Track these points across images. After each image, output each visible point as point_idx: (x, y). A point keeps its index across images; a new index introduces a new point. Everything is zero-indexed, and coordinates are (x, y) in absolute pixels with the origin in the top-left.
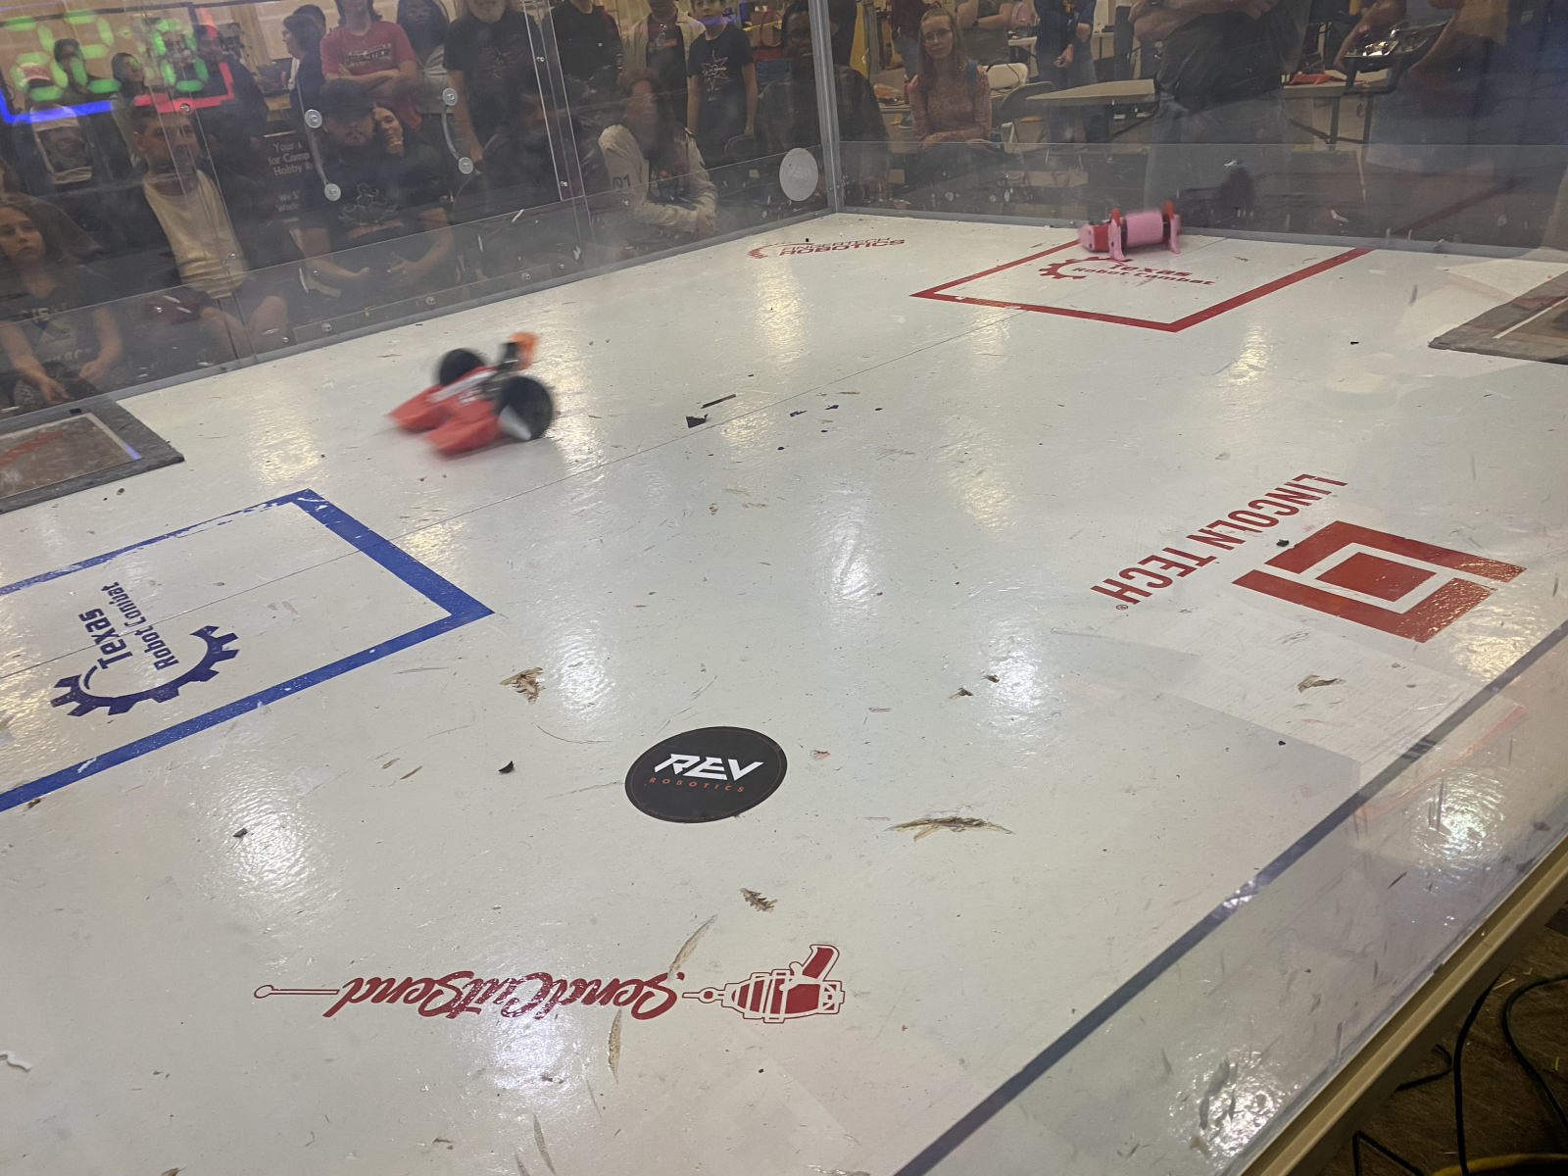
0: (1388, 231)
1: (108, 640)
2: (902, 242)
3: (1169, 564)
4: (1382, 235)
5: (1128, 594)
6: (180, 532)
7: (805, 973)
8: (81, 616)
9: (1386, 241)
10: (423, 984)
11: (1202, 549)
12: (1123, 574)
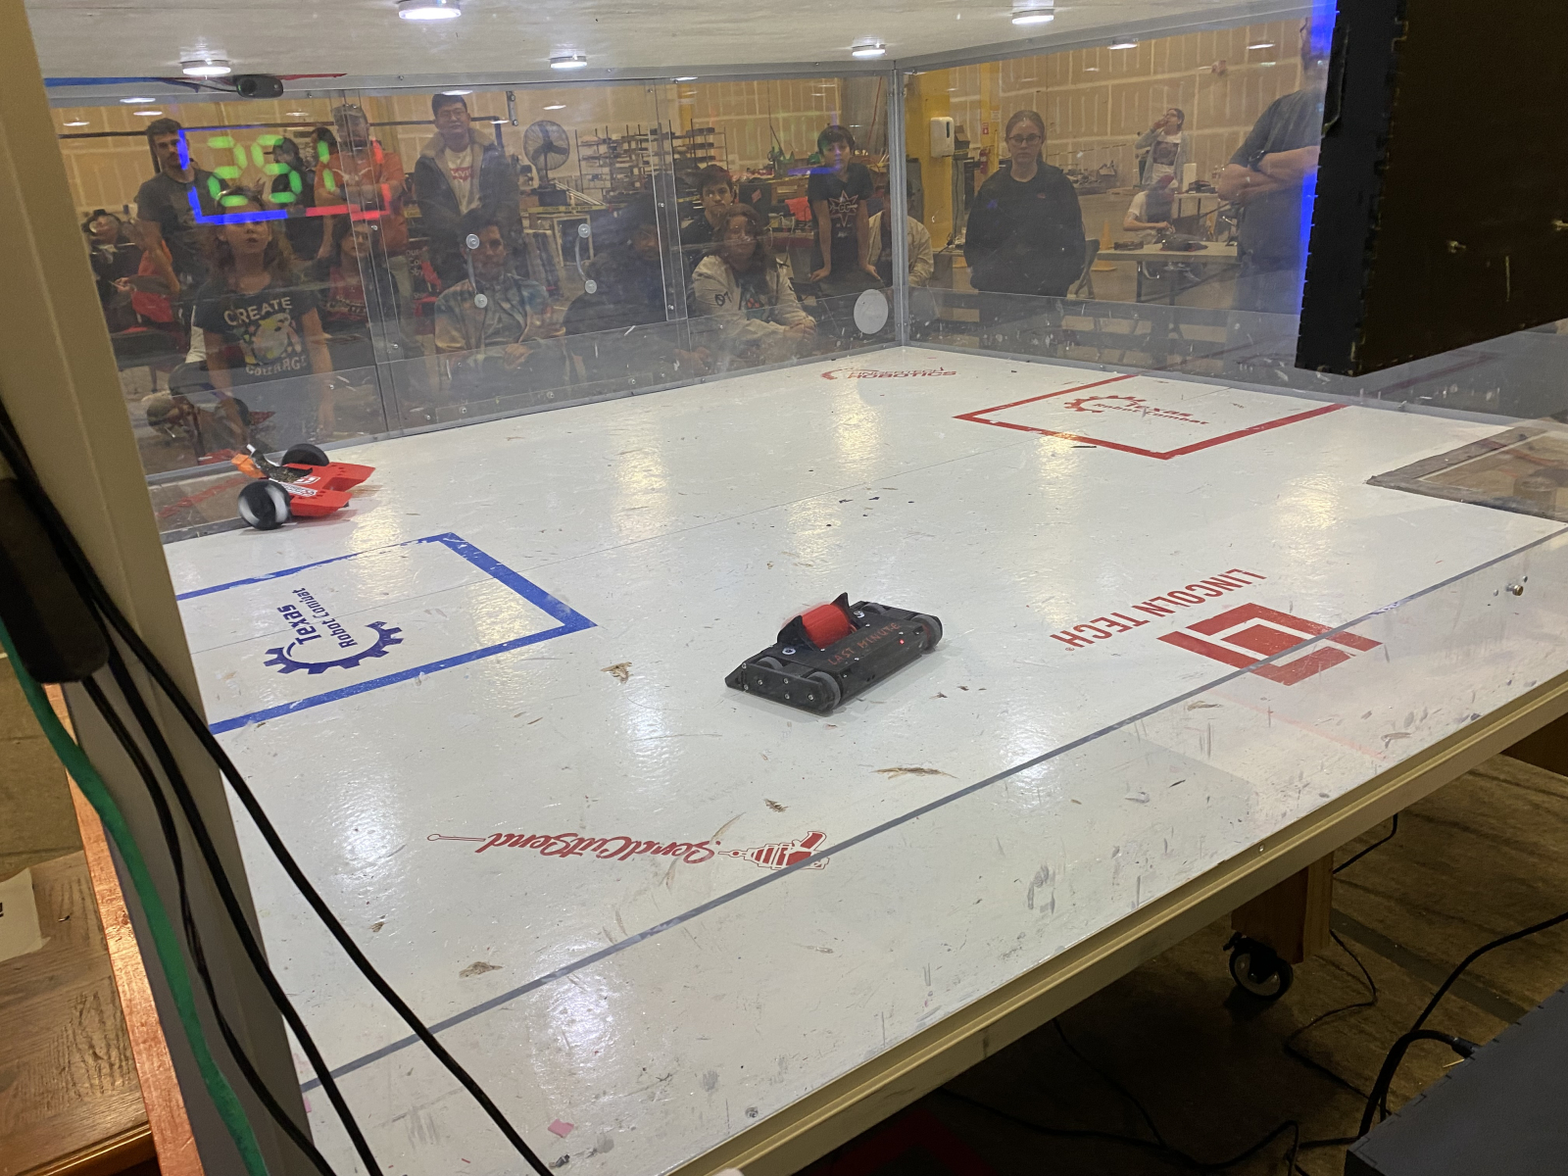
0: (1362, 391)
1: (301, 626)
2: (954, 373)
3: (1113, 624)
4: (1357, 394)
5: (1076, 641)
6: (350, 556)
7: (802, 846)
8: (279, 609)
9: (1360, 399)
10: (542, 840)
11: (1141, 616)
12: (1076, 628)
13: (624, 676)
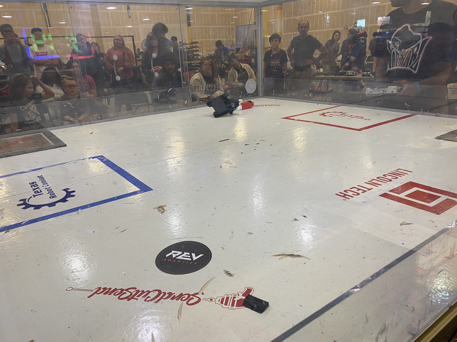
0: (422, 110)
1: (37, 190)
2: (279, 105)
3: (359, 189)
5: (346, 196)
6: (62, 164)
7: (243, 295)
8: (30, 183)
10: (120, 290)
11: (370, 186)
12: (344, 191)
13: (163, 211)
